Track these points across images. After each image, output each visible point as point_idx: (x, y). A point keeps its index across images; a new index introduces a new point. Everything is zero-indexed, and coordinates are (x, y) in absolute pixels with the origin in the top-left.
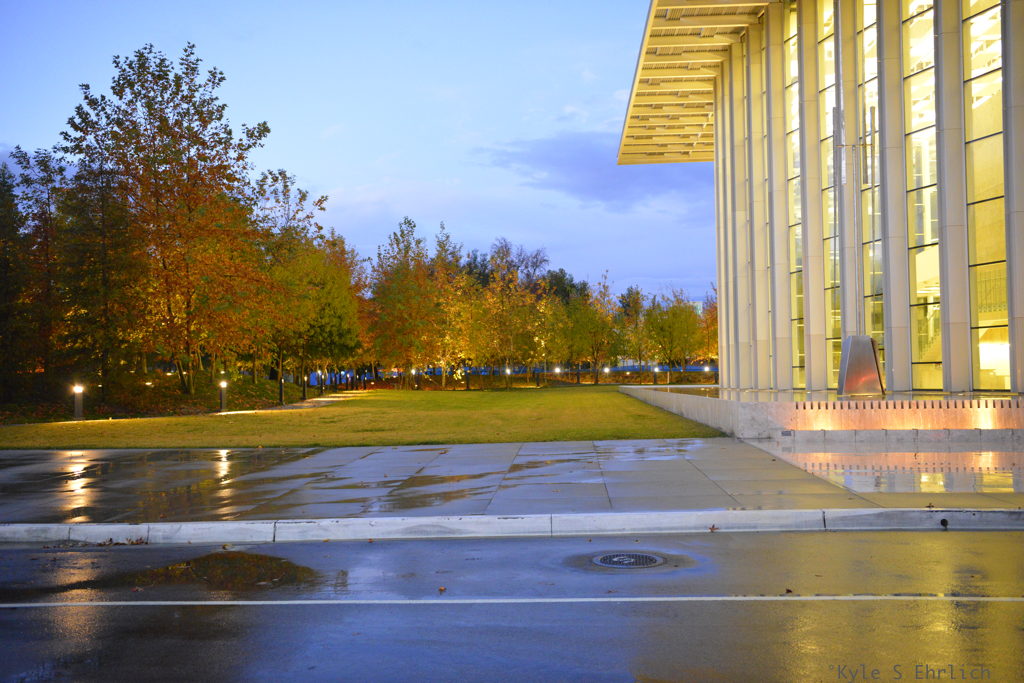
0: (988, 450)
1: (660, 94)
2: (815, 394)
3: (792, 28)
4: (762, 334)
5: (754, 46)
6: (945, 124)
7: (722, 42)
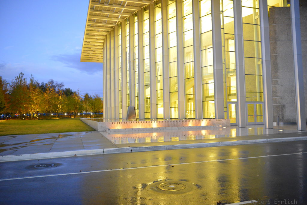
0: (155, 132)
1: (90, 45)
2: (116, 120)
3: (120, 33)
4: (113, 105)
5: (112, 35)
6: (152, 58)
7: (105, 34)
